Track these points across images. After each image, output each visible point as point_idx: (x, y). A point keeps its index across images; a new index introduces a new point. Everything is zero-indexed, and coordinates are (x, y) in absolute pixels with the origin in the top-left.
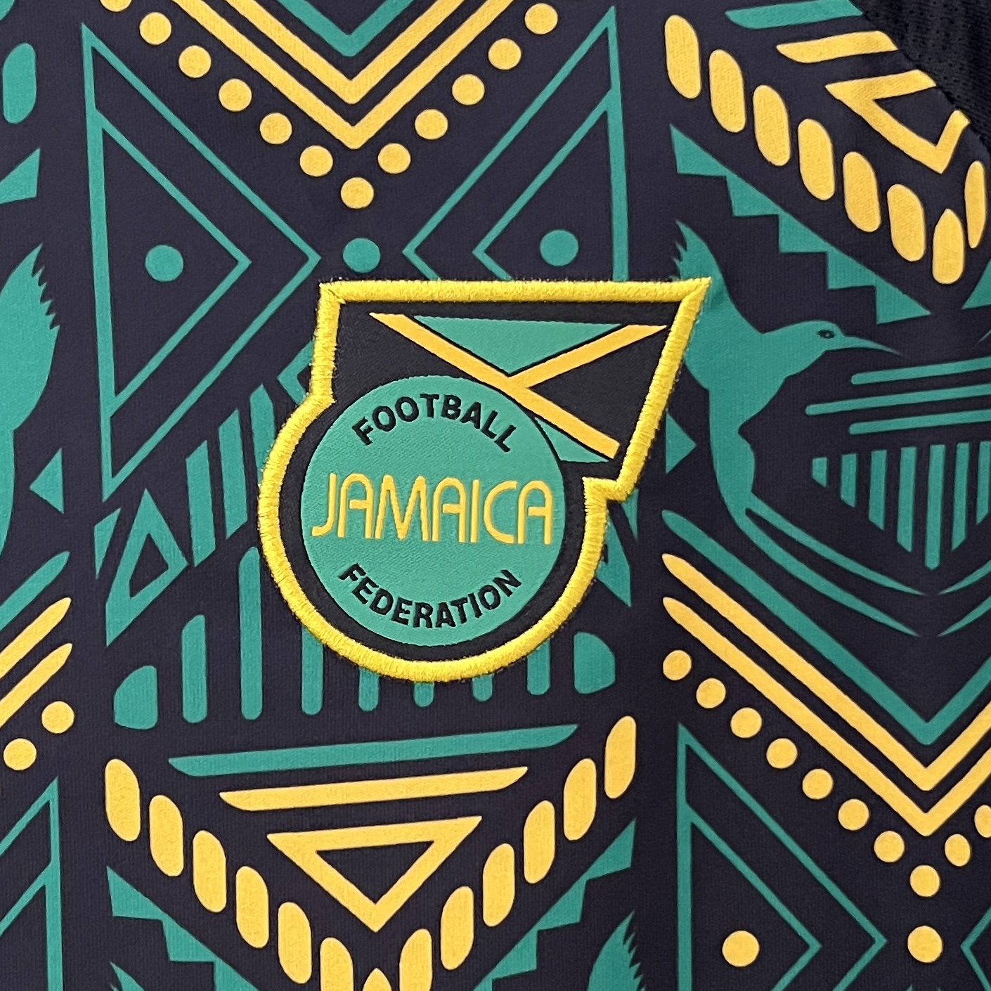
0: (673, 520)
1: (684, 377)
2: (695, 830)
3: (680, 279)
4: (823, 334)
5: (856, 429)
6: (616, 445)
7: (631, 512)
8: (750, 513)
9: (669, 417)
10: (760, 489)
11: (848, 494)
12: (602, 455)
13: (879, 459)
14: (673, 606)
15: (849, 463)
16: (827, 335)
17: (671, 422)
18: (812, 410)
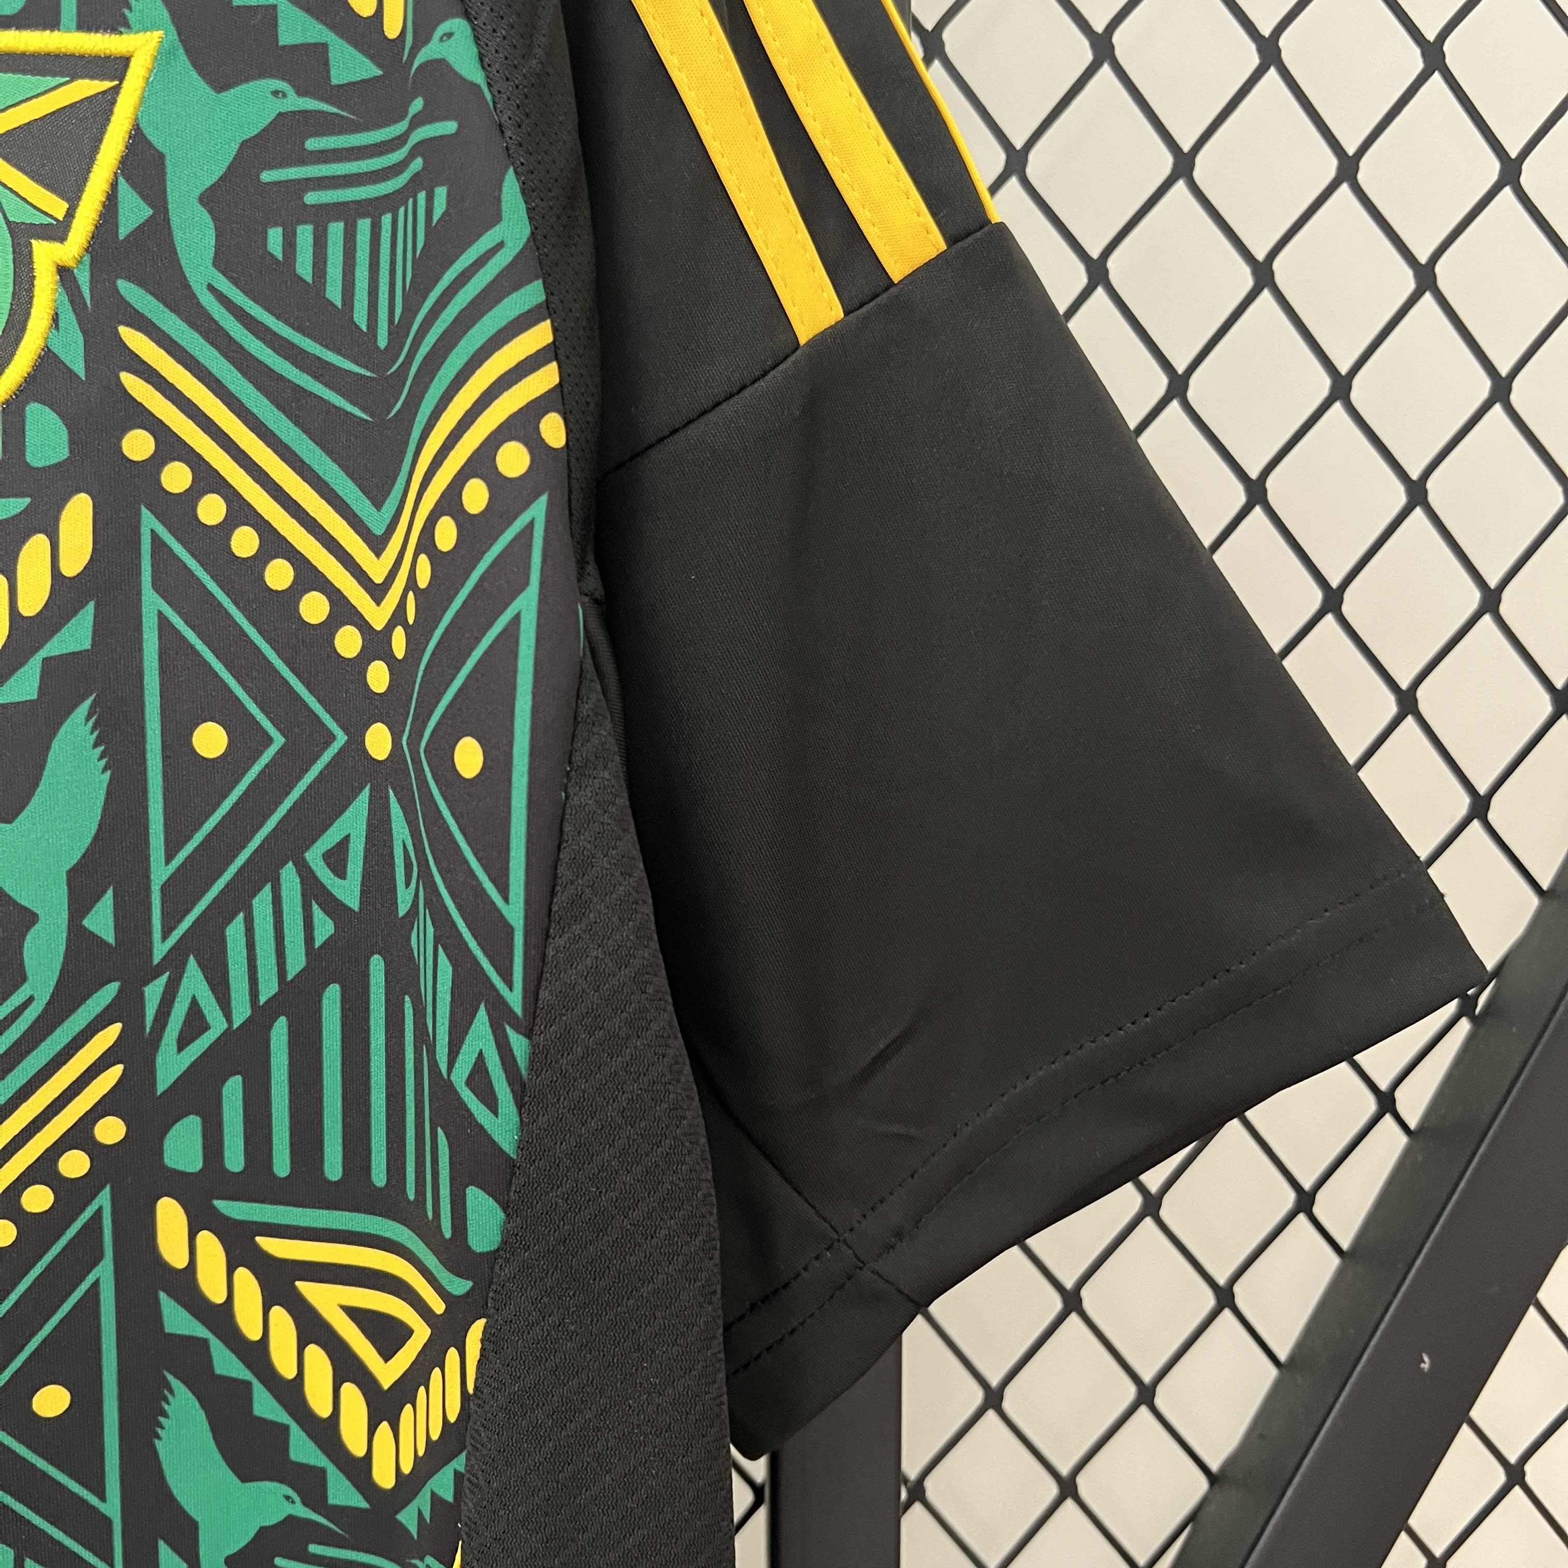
0: (129, 290)
1: (137, 139)
2: (162, 618)
3: (131, 33)
4: (275, 93)
5: (312, 198)
6: (66, 205)
7: (83, 278)
8: (211, 288)
9: (121, 180)
10: (221, 262)
11: (304, 268)
12: (51, 216)
13: (336, 229)
14: (129, 381)
15: (305, 234)
16: (280, 95)
17: (123, 184)
18: (267, 176)
